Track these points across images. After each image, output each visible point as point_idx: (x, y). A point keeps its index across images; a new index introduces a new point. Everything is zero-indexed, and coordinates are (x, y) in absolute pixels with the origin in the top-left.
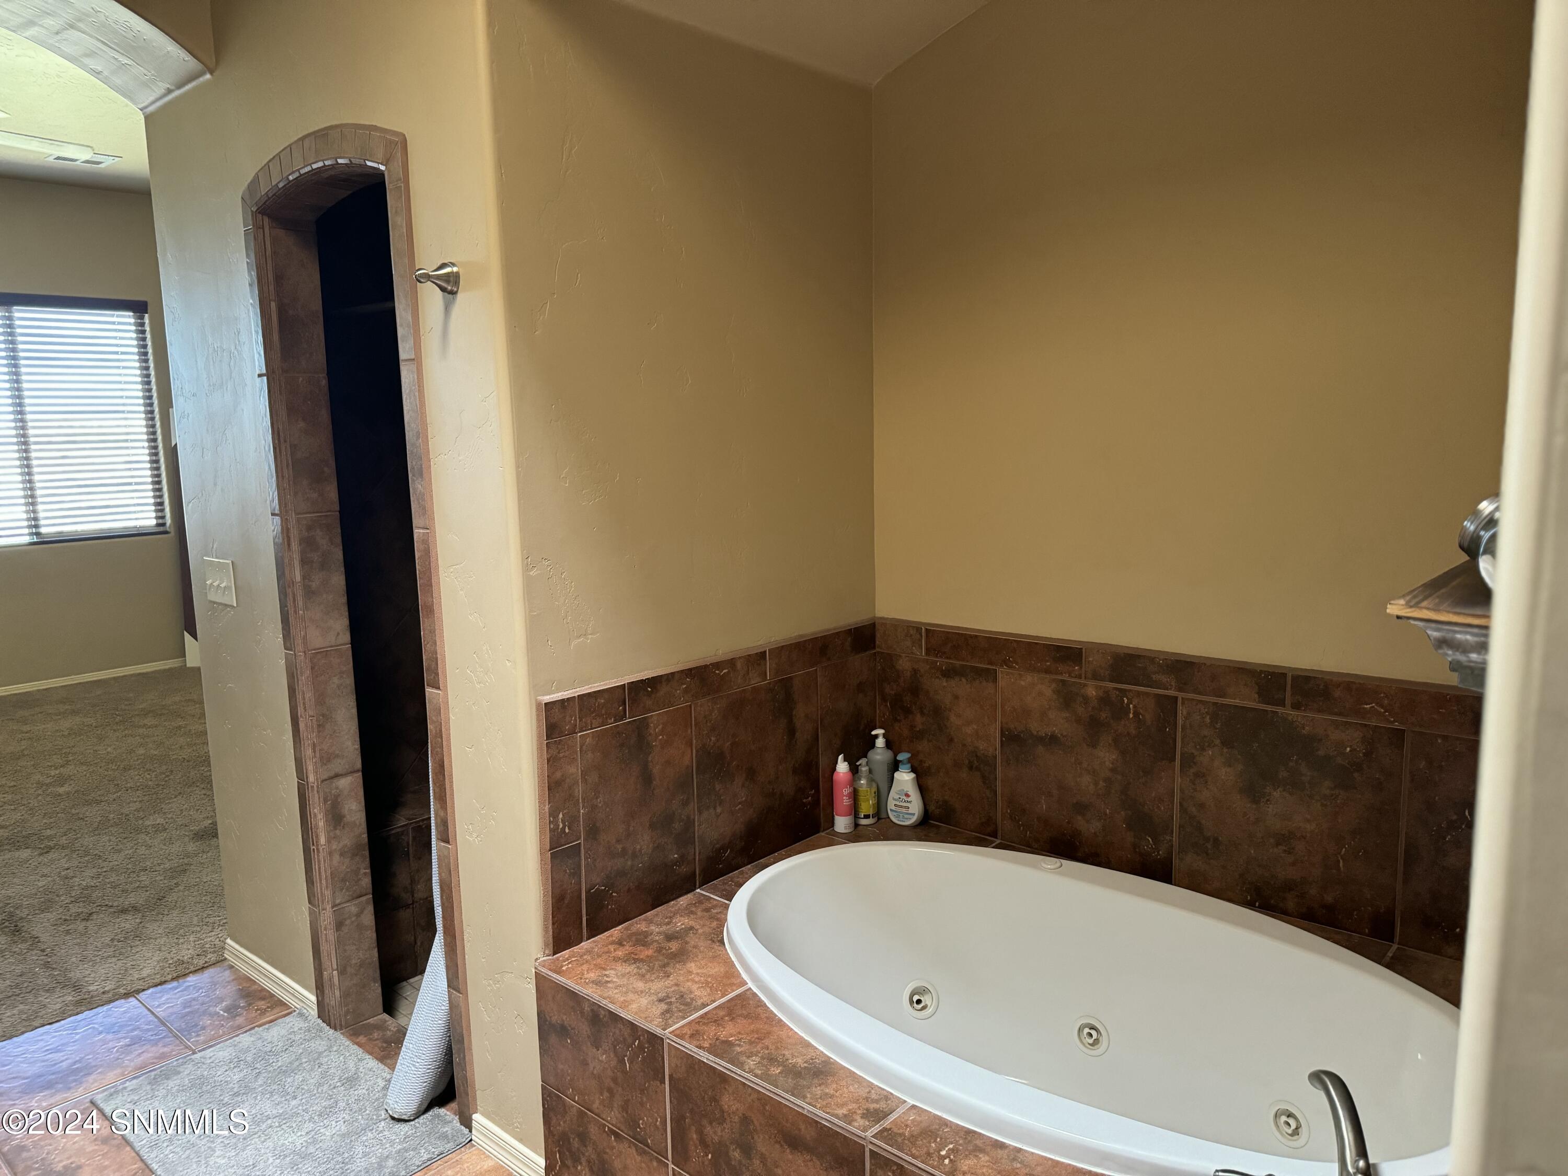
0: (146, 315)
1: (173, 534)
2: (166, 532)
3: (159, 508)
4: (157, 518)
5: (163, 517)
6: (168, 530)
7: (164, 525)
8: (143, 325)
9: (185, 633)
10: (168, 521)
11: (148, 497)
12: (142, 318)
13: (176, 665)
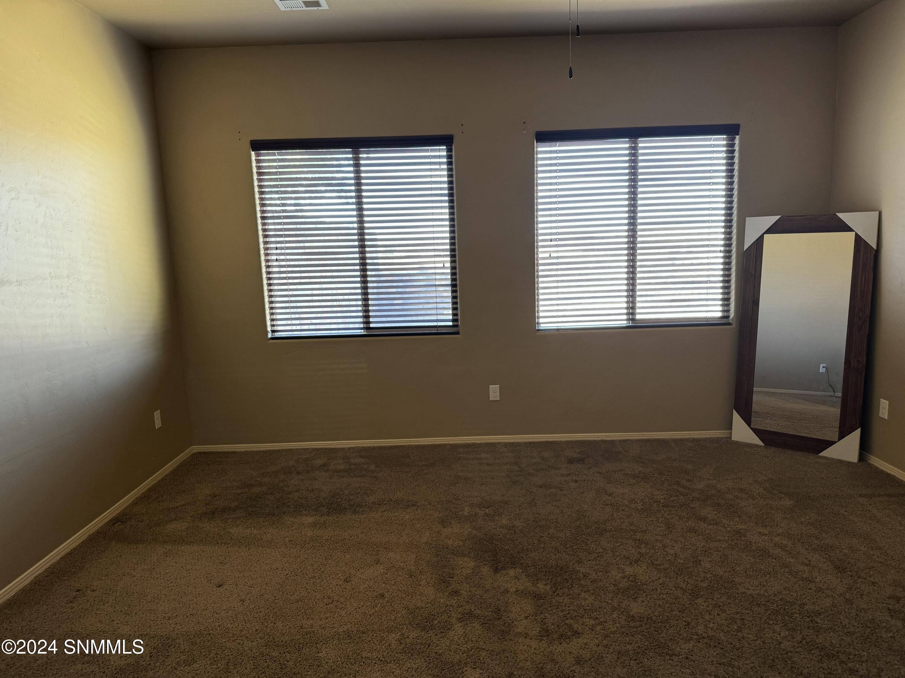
0: (737, 136)
1: (734, 326)
2: (729, 324)
3: (726, 303)
4: (723, 311)
5: (728, 311)
6: (730, 321)
7: (728, 317)
8: (733, 145)
9: (734, 411)
10: (732, 314)
11: (717, 293)
12: (733, 139)
13: (723, 436)
